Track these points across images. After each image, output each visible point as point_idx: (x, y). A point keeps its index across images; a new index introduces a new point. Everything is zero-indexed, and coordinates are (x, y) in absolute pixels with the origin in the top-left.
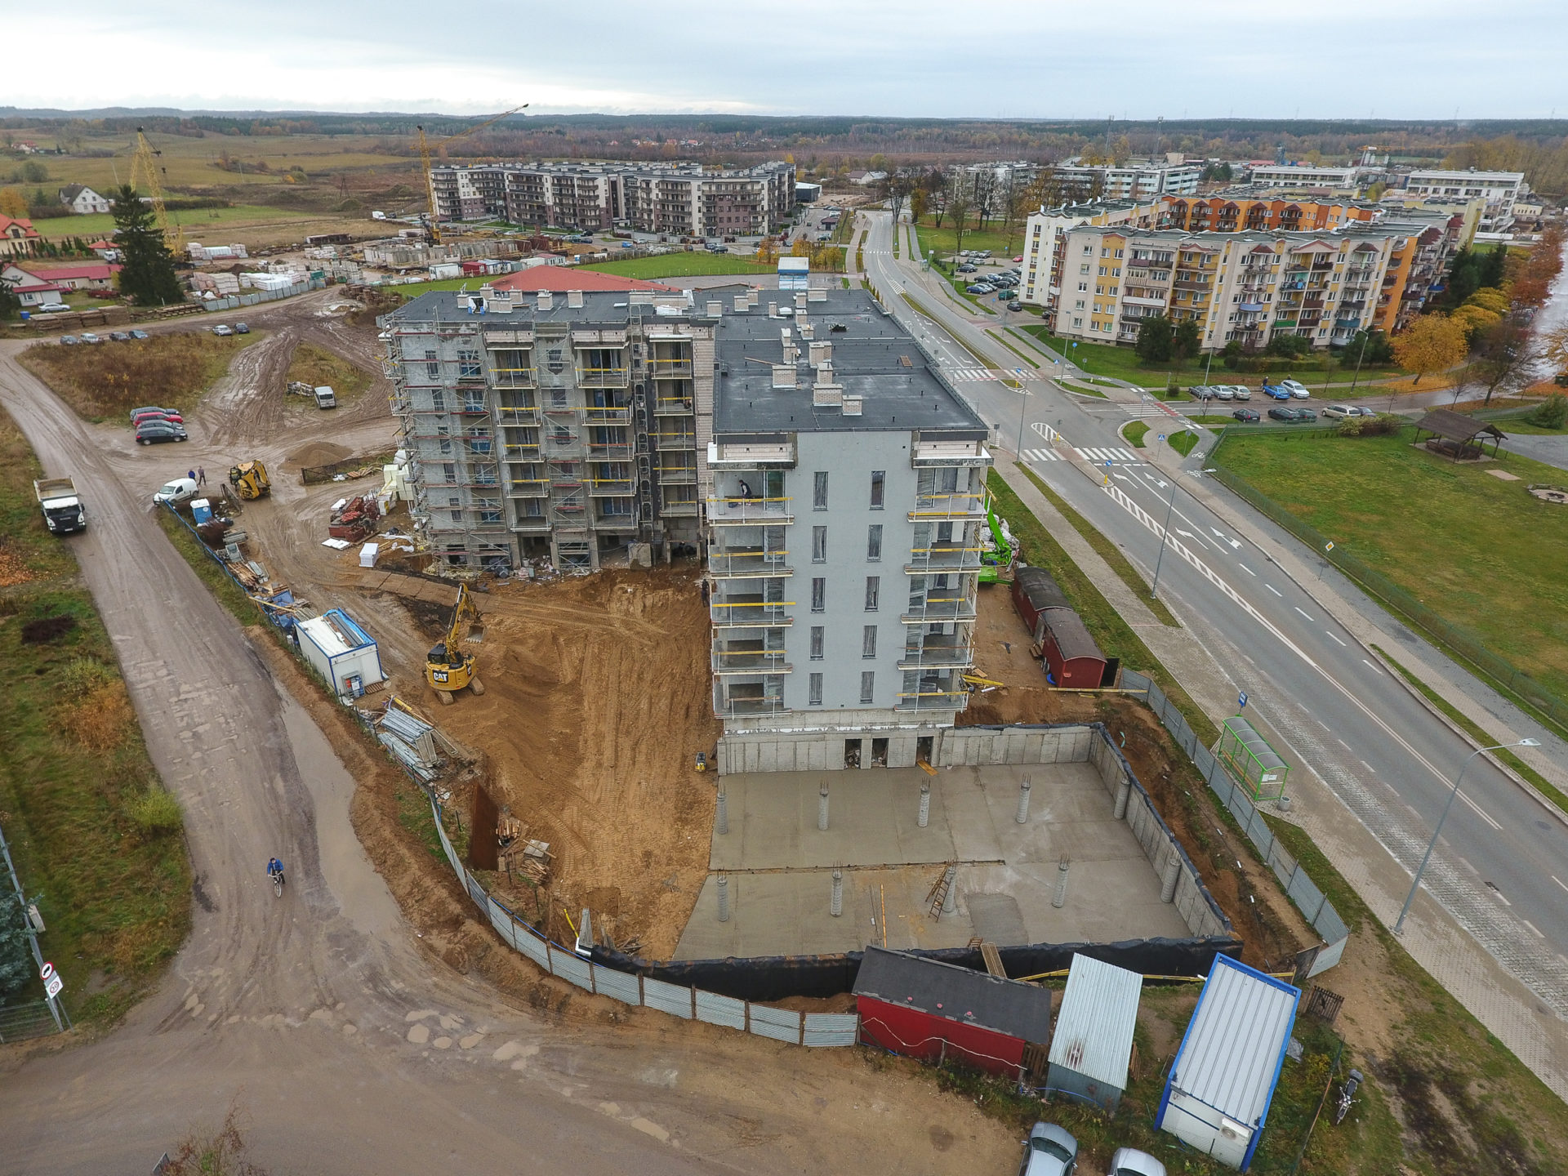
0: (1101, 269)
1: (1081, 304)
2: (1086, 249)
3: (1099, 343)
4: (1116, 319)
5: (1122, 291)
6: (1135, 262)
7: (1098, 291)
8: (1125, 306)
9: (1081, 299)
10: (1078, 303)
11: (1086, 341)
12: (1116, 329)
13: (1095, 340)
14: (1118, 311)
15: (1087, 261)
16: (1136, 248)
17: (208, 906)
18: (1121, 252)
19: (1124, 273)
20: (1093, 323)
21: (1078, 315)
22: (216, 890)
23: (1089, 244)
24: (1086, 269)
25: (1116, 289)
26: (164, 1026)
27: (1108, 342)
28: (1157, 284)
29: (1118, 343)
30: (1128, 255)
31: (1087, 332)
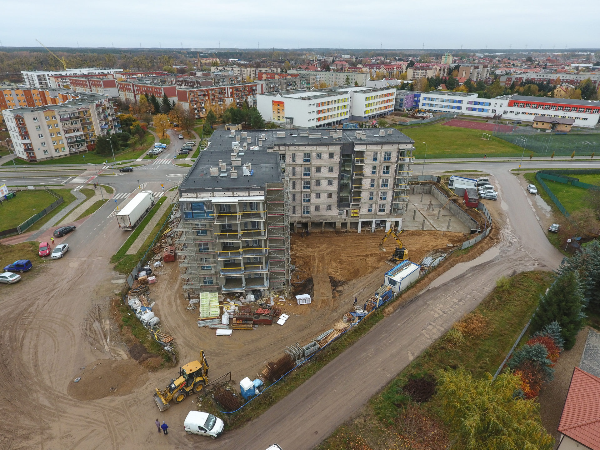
0: (48, 126)
1: (43, 144)
2: (34, 119)
3: (62, 157)
4: (66, 145)
5: (62, 133)
6: (62, 120)
7: (51, 135)
8: (67, 138)
9: (43, 141)
10: (42, 144)
11: (56, 158)
12: (67, 149)
13: (59, 156)
14: (65, 141)
15: (38, 124)
16: (60, 113)
17: (515, 272)
18: (55, 117)
19: (60, 125)
20: (56, 150)
21: (45, 149)
22: (510, 272)
23: (35, 116)
24: (38, 128)
25: (59, 133)
26: (545, 266)
27: (66, 155)
28: (75, 126)
29: (70, 154)
30: (58, 117)
31: (55, 155)
